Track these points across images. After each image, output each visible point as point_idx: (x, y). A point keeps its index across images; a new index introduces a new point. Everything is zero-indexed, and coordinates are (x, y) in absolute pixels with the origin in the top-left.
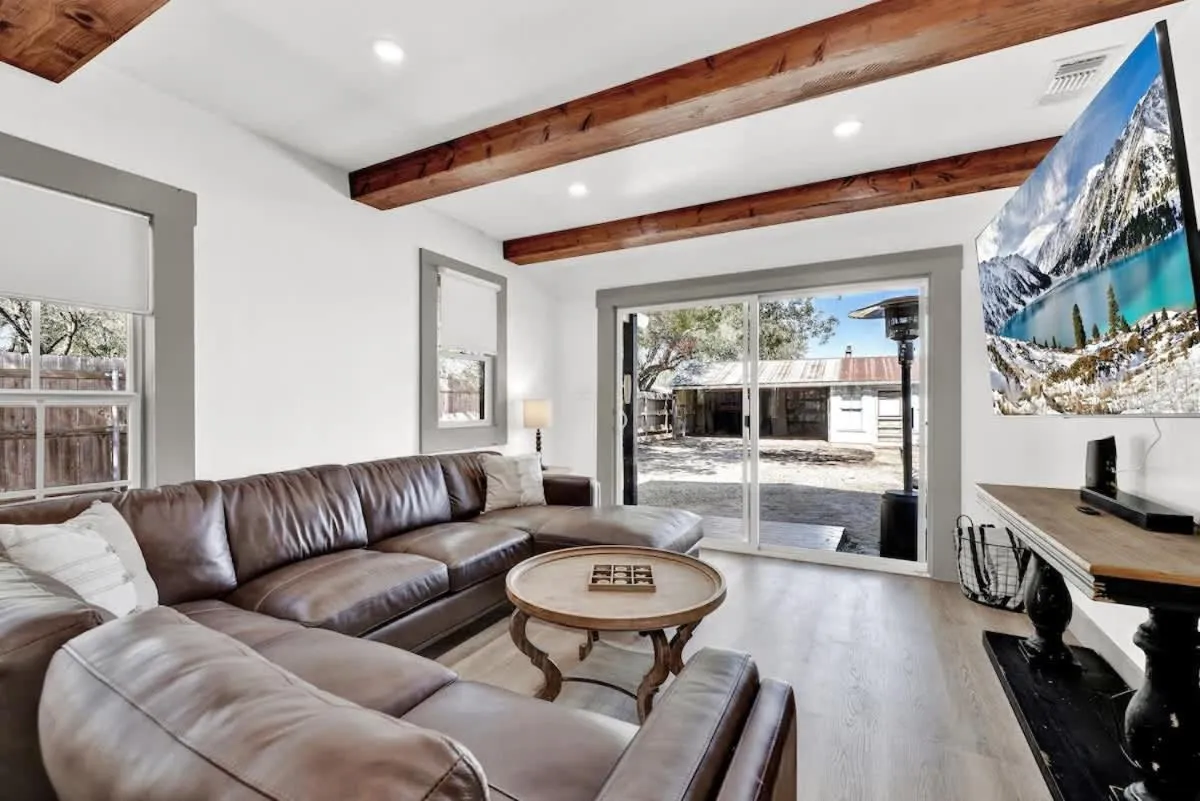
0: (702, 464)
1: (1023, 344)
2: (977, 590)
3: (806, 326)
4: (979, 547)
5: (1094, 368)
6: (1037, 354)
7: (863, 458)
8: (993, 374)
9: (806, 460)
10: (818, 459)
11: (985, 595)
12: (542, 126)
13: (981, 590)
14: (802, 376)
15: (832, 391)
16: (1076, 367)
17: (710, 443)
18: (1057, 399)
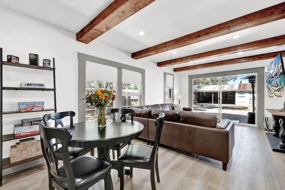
0: (203, 109)
1: (271, 86)
2: (266, 128)
3: (229, 77)
4: (267, 121)
5: (279, 90)
6: (273, 87)
7: (245, 108)
8: (267, 90)
9: (229, 109)
10: (232, 108)
11: (268, 129)
12: (191, 57)
13: (267, 128)
14: (228, 89)
15: (236, 92)
16: (277, 90)
17: (203, 104)
18: (276, 94)
